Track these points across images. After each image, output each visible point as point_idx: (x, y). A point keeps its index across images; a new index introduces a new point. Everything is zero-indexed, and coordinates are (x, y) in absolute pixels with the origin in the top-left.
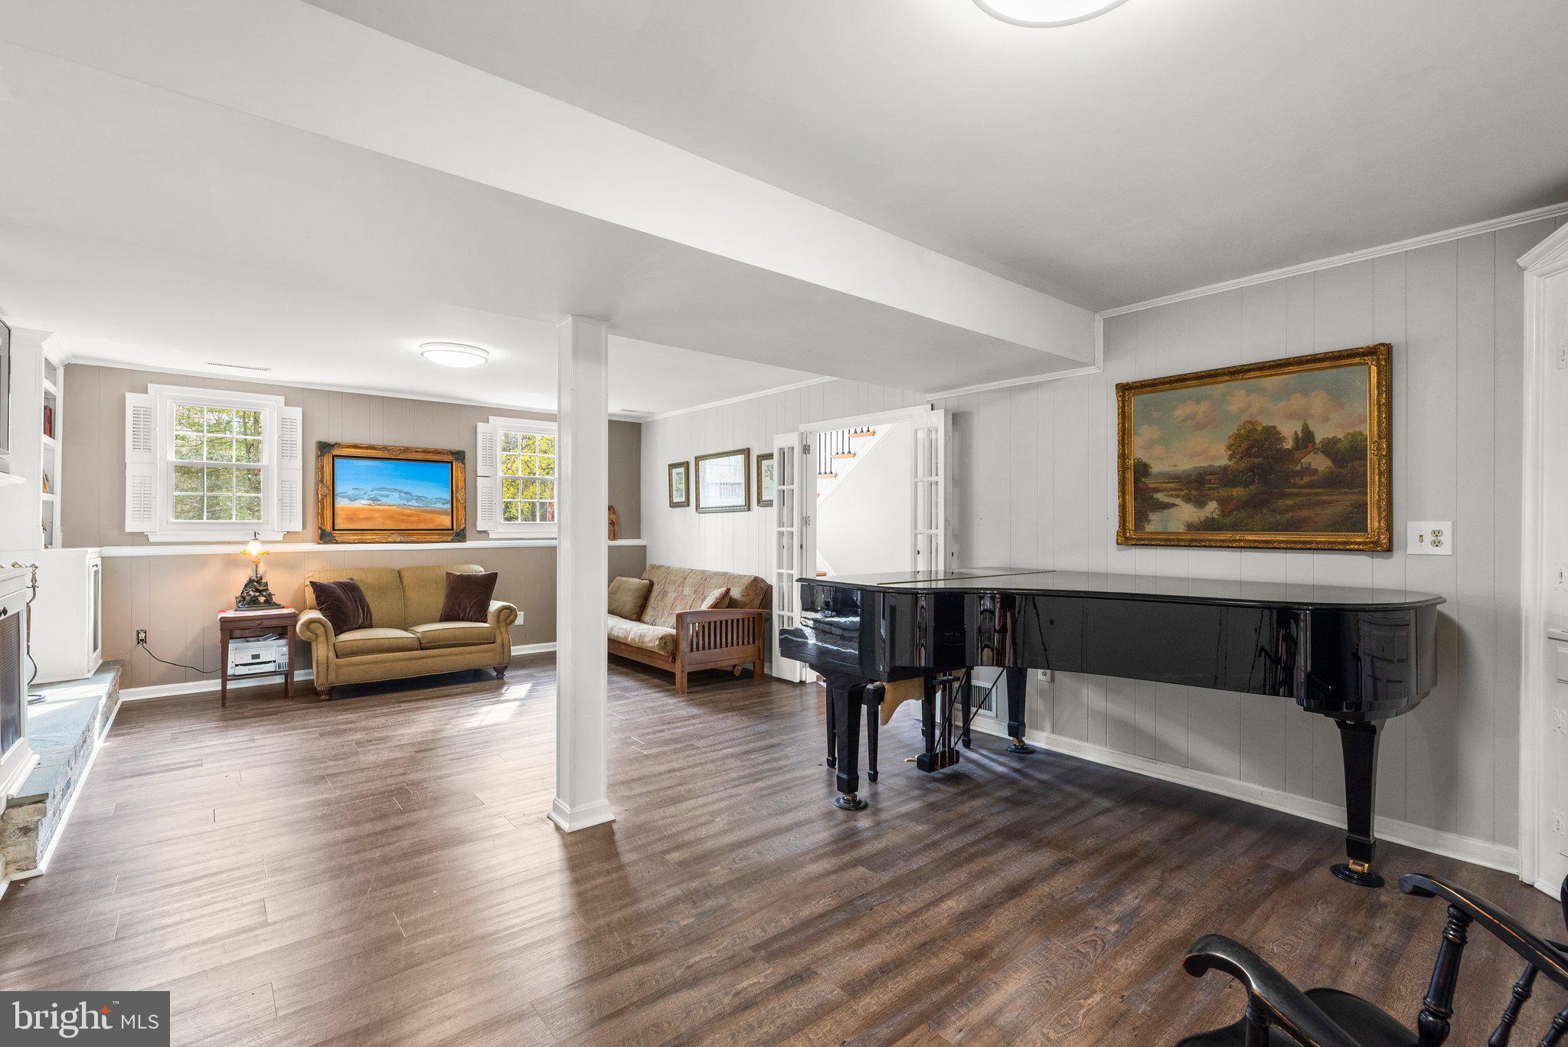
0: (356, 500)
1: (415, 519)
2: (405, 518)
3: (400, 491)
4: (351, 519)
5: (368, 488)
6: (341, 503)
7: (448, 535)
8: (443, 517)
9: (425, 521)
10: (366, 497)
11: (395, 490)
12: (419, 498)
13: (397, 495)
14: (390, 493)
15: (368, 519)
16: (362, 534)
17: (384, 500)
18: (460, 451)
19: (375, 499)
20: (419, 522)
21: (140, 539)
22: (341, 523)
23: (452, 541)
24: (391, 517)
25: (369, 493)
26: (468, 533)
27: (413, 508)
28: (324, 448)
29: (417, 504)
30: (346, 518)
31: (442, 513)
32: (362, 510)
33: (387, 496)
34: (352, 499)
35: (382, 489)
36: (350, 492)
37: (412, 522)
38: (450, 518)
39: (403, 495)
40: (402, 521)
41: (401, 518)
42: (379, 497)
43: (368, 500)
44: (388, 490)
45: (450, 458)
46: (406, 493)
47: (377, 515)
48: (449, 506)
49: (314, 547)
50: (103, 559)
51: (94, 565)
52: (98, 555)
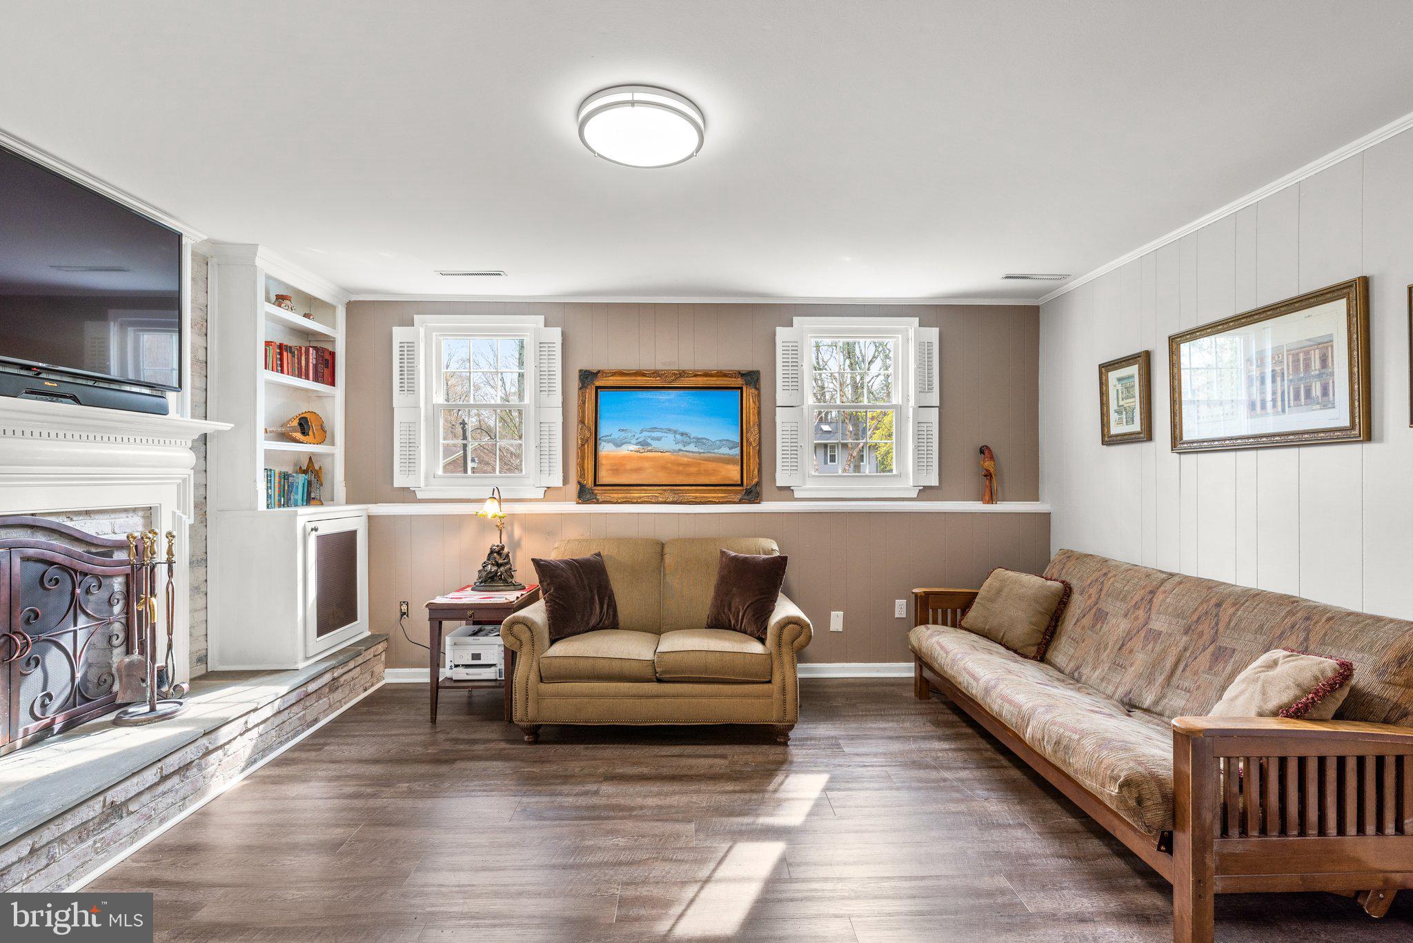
0: (623, 444)
1: (693, 470)
2: (681, 468)
3: (675, 432)
4: (617, 470)
5: (636, 428)
6: (606, 449)
7: (736, 493)
8: (730, 467)
9: (707, 473)
10: (634, 441)
11: (669, 430)
12: (699, 441)
13: (671, 436)
14: (663, 434)
15: (638, 470)
16: (625, 490)
17: (655, 444)
18: (752, 372)
19: (644, 444)
20: (698, 473)
21: (407, 495)
22: (605, 477)
23: (740, 502)
24: (664, 468)
25: (636, 437)
26: (766, 489)
27: (691, 454)
28: (587, 377)
29: (696, 450)
30: (610, 470)
31: (728, 461)
32: (629, 458)
33: (659, 439)
34: (618, 444)
35: (653, 429)
36: (616, 435)
37: (689, 475)
38: (739, 468)
39: (678, 437)
40: (678, 473)
41: (676, 468)
42: (649, 441)
43: (637, 444)
44: (661, 430)
45: (739, 382)
46: (682, 434)
47: (646, 465)
48: (737, 451)
49: (573, 507)
50: (369, 517)
51: (316, 529)
52: (365, 514)
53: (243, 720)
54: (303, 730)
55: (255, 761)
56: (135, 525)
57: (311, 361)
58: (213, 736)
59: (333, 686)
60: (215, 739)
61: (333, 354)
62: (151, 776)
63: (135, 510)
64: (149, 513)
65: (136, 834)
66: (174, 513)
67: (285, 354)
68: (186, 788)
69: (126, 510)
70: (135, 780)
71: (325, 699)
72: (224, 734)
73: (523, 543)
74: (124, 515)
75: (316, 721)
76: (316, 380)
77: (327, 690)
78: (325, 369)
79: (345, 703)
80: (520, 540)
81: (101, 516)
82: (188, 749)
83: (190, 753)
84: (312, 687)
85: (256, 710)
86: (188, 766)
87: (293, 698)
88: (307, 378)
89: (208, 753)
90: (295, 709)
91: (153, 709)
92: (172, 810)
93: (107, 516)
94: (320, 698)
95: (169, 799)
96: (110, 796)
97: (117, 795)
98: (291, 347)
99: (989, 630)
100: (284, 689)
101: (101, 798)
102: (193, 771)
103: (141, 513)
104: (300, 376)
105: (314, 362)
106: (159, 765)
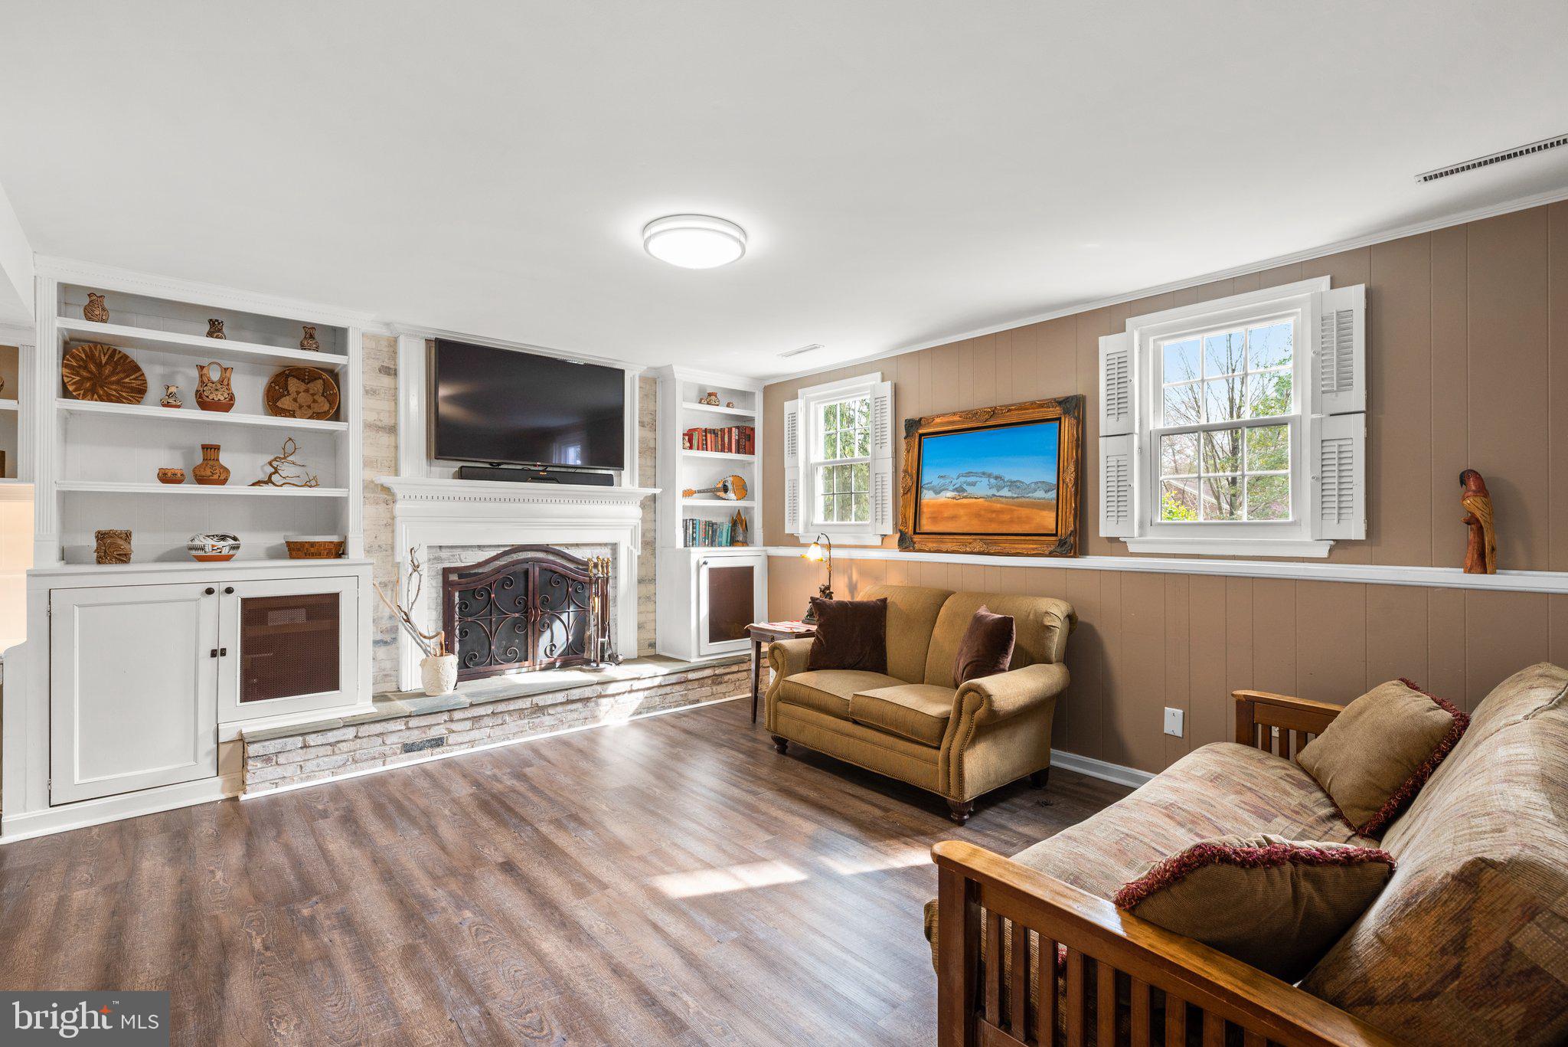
0: (941, 491)
1: (1006, 517)
2: (994, 515)
3: (989, 476)
4: (934, 518)
5: (953, 473)
6: (927, 497)
7: (1048, 544)
8: (1045, 513)
9: (1020, 520)
10: (951, 488)
11: (984, 474)
12: (1013, 484)
13: (985, 480)
14: (978, 479)
15: (954, 518)
16: (942, 539)
17: (970, 490)
18: (1068, 398)
19: (960, 490)
20: (1012, 521)
21: (793, 540)
22: (926, 525)
23: (1051, 555)
24: (978, 515)
25: (954, 481)
26: (1092, 543)
27: (1004, 500)
28: (912, 425)
29: (1009, 494)
30: (930, 518)
31: (1041, 506)
32: (945, 505)
33: (973, 484)
34: (937, 492)
35: (969, 474)
36: (936, 482)
37: (1002, 522)
38: (1054, 515)
39: (993, 481)
40: (991, 520)
41: (989, 515)
42: (965, 487)
43: (953, 490)
44: (976, 474)
45: (1056, 412)
46: (996, 478)
47: (962, 512)
48: (1053, 494)
49: (895, 554)
50: (769, 557)
51: (705, 563)
52: (763, 553)
53: (630, 683)
54: (685, 705)
55: (640, 713)
56: (605, 553)
57: (733, 437)
58: (605, 686)
59: (716, 680)
60: (607, 689)
61: (753, 430)
62: (560, 697)
63: (606, 545)
64: (614, 547)
65: (552, 728)
66: (628, 548)
67: (709, 435)
68: (586, 713)
69: (600, 545)
70: (550, 696)
71: (709, 688)
72: (612, 689)
73: (859, 586)
74: (599, 547)
75: (698, 701)
76: (738, 452)
77: (710, 682)
78: (745, 440)
79: (729, 696)
80: (857, 582)
81: (585, 548)
82: (586, 689)
83: (587, 692)
84: (691, 676)
85: (639, 679)
86: (588, 699)
87: (674, 679)
88: (730, 450)
89: (601, 696)
90: (677, 687)
91: (598, 666)
92: (577, 722)
93: (588, 548)
94: (702, 686)
95: (575, 715)
96: (536, 700)
97: (541, 701)
98: (714, 430)
99: (1318, 770)
100: (666, 671)
101: (530, 699)
102: (591, 704)
103: (609, 547)
104: (723, 450)
105: (737, 438)
106: (566, 692)
